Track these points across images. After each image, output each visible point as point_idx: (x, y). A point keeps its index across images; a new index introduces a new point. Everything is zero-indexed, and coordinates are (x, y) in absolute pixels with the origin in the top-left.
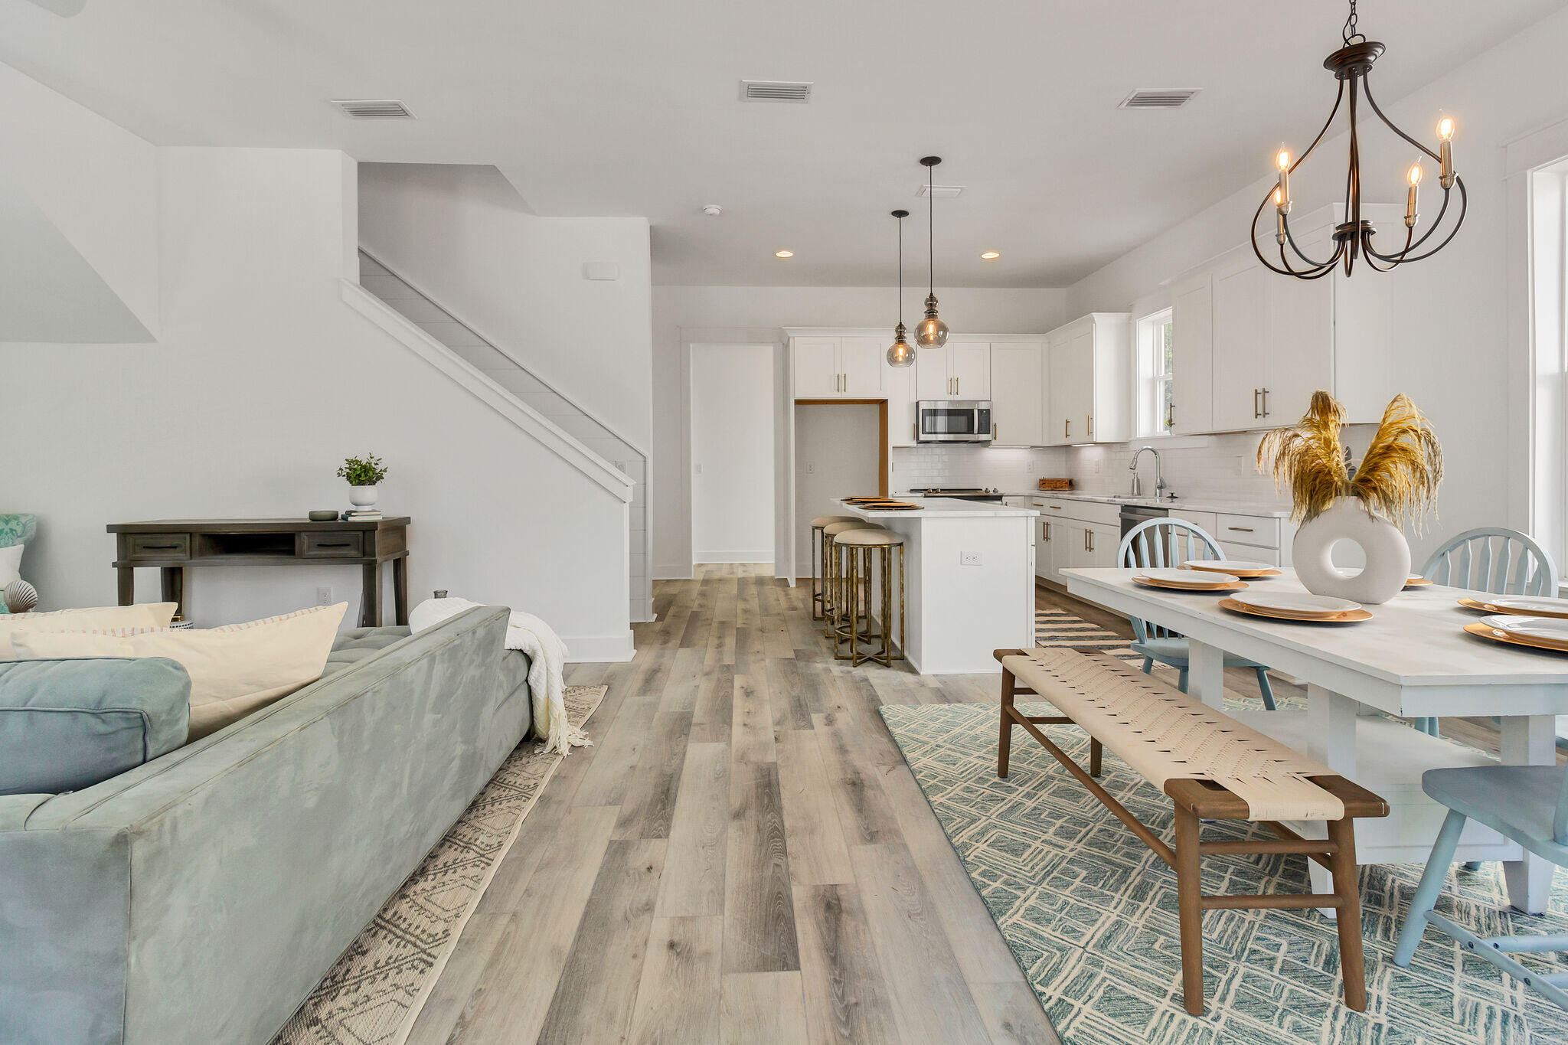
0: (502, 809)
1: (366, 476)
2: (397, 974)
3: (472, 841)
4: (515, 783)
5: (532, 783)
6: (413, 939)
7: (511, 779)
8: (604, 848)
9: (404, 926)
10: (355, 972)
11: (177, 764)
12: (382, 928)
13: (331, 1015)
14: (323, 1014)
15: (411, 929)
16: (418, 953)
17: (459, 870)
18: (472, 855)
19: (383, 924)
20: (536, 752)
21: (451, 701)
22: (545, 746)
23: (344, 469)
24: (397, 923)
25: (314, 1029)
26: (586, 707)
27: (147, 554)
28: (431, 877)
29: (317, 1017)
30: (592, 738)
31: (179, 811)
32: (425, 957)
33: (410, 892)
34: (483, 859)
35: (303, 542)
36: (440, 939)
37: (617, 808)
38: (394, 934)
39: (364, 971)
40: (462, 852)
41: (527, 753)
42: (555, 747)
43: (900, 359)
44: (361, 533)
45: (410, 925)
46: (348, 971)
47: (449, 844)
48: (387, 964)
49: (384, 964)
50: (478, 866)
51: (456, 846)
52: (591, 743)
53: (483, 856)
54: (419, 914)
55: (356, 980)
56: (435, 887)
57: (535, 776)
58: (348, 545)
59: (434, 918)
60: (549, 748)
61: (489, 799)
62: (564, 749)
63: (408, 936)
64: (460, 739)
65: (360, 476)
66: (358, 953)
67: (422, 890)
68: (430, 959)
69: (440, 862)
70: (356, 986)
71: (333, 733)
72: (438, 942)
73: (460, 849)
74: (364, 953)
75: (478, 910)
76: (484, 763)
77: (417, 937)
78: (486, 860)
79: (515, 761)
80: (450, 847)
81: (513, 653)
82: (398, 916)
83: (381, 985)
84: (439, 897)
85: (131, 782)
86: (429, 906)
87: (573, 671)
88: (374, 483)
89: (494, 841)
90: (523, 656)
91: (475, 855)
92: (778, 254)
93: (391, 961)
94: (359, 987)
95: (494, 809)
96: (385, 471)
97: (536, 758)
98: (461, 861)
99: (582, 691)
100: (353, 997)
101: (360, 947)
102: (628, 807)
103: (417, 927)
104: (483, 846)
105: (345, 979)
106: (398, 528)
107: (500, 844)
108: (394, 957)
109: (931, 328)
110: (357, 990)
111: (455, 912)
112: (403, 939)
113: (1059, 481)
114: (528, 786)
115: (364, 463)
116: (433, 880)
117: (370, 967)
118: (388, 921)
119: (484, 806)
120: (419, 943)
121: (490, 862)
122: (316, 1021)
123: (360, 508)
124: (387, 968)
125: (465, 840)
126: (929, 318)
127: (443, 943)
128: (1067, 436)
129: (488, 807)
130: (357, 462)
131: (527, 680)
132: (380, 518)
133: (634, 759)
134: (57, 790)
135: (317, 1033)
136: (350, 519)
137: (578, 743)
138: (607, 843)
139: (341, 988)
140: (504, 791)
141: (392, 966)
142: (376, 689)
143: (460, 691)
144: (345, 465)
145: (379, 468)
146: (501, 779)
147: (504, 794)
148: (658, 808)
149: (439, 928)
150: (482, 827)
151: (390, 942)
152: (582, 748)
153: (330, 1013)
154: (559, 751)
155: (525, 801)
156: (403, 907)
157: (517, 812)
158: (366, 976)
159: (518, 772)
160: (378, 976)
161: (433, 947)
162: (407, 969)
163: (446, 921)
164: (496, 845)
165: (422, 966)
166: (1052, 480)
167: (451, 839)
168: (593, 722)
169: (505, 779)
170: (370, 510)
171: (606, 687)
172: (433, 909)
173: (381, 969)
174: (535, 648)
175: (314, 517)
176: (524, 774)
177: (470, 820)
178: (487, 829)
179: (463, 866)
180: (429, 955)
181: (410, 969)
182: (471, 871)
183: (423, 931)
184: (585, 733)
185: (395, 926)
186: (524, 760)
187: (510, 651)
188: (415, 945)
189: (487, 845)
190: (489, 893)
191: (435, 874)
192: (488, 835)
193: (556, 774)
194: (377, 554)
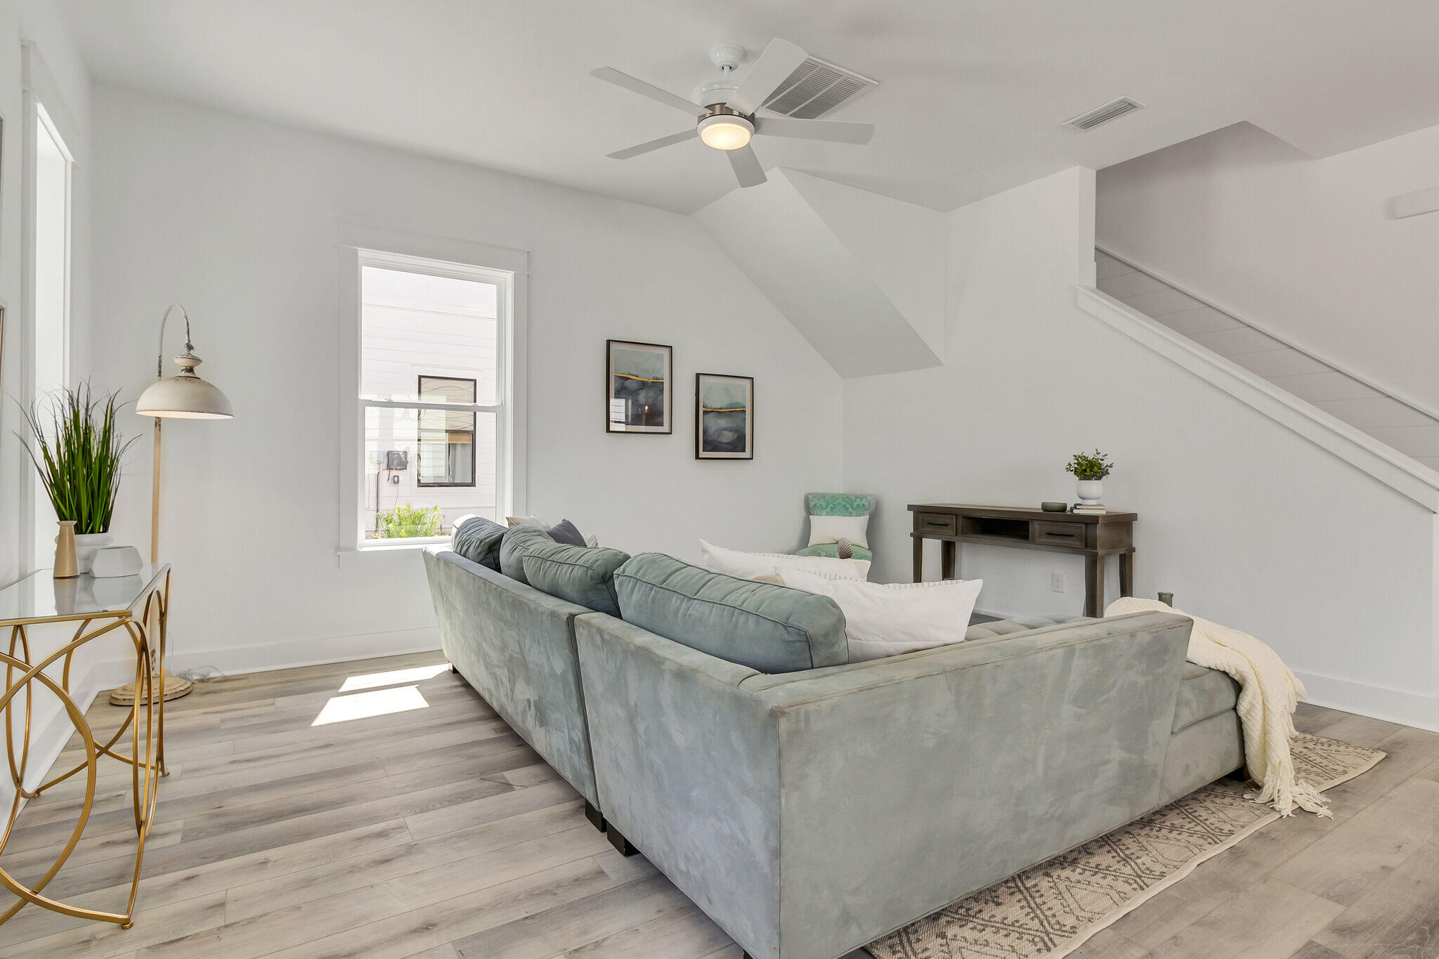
0: (1179, 840)
1: (1091, 471)
2: (1018, 938)
3: (1133, 857)
4: (1206, 820)
5: (1227, 828)
6: (1042, 917)
7: (1204, 814)
8: (1298, 944)
9: (1039, 901)
10: (985, 915)
11: (827, 676)
12: (1020, 891)
13: (955, 938)
14: (950, 932)
15: (1044, 907)
16: (1041, 932)
17: (1109, 878)
18: (1127, 870)
19: (1022, 888)
20: (1245, 796)
21: (1100, 700)
22: (1259, 794)
23: (1073, 465)
24: (1034, 894)
25: (940, 941)
26: (1340, 769)
27: (931, 528)
28: (1079, 870)
29: (945, 932)
30: (1335, 809)
31: (811, 707)
32: (1046, 939)
33: (1055, 874)
34: (1139, 881)
35: (1035, 528)
36: (1066, 931)
37: (1340, 908)
38: (1028, 903)
39: (992, 919)
40: (1118, 862)
41: (1234, 794)
42: (1273, 800)
44: (1084, 526)
45: (1044, 903)
46: (980, 911)
47: (1109, 848)
48: (1013, 925)
49: (1010, 923)
50: (1130, 884)
51: (1115, 854)
52: (1329, 813)
53: (1140, 877)
54: (1056, 898)
55: (984, 923)
56: (1079, 882)
57: (1233, 823)
58: (1072, 536)
59: (1067, 909)
60: (1263, 797)
61: (1168, 824)
62: (1286, 807)
63: (1038, 912)
64: (1117, 743)
65: (1085, 471)
66: (993, 902)
67: (1067, 878)
68: (1049, 944)
69: (1094, 861)
70: (982, 927)
71: (950, 690)
72: (1063, 934)
73: (1118, 858)
74: (998, 904)
75: (1114, 926)
76: (1159, 782)
77: (1046, 917)
78: (1141, 883)
79: (1216, 797)
80: (1109, 852)
81: (1213, 673)
82: (1037, 889)
83: (1000, 938)
84: (1080, 893)
85: (794, 679)
86: (1067, 895)
87: (1340, 720)
88: (1099, 478)
89: (1158, 869)
90: (1228, 680)
91: (1131, 872)
93: (1017, 924)
94: (984, 930)
95: (1170, 836)
96: (1111, 466)
97: (1242, 803)
98: (1115, 871)
99: (1342, 748)
100: (976, 934)
101: (996, 897)
102: (1357, 914)
103: (1050, 909)
104: (1143, 868)
105: (976, 916)
106: (1123, 524)
107: (1163, 875)
108: (1021, 922)
110: (981, 931)
111: (1089, 915)
112: (1034, 911)
114: (1221, 830)
115: (1090, 458)
116: (1080, 874)
117: (998, 919)
118: (1026, 888)
119: (1160, 829)
120: (1045, 923)
121: (1145, 887)
122: (943, 936)
123: (1086, 502)
124: (1011, 928)
125: (1128, 852)
127: (1067, 937)
129: (1164, 832)
130: (1085, 458)
131: (1235, 709)
132: (1103, 512)
133: (1394, 860)
134: (765, 670)
135: (942, 945)
136: (1075, 511)
137: (1309, 807)
138: (1305, 942)
139: (971, 921)
140: (1189, 823)
141: (1016, 929)
142: (998, 664)
143: (1113, 693)
144: (1073, 461)
145: (1105, 463)
146: (1190, 808)
147: (1188, 826)
148: (1410, 938)
149: (1069, 921)
150: (1150, 848)
151: (1022, 908)
152: (1313, 816)
153: (955, 936)
154: (1277, 807)
155: (1210, 843)
156: (1044, 883)
157: (1196, 850)
158: (992, 924)
159: (1214, 809)
160: (1001, 930)
161: (1057, 935)
162: (1027, 940)
163: (1077, 918)
164: (1158, 873)
165: (1040, 945)
167: (1112, 844)
168: (1345, 791)
169: (1195, 811)
170: (1096, 504)
171: (1383, 755)
172: (1071, 901)
173: (1007, 927)
174: (1245, 674)
175: (1046, 508)
176: (1221, 815)
177: (1139, 835)
178: (1154, 853)
179: (1115, 876)
180: (1051, 940)
181: (1030, 941)
182: (1120, 885)
183: (1054, 916)
184: (1324, 800)
185: (1031, 896)
186: (1227, 800)
187: (1208, 670)
188: (1042, 923)
189: (1148, 869)
190: (1133, 916)
191: (1084, 870)
192: (1153, 859)
193: (1264, 831)
194: (1098, 548)
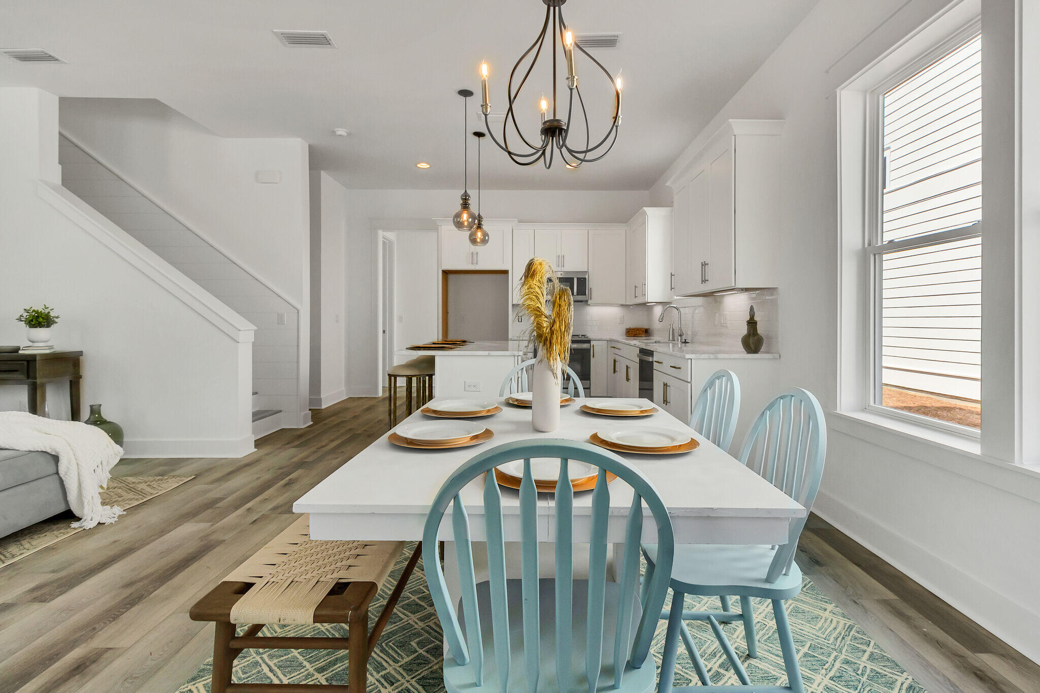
1: (40, 321)
23: (24, 316)
43: (478, 240)
44: (25, 363)
58: (17, 371)
65: (34, 321)
88: (48, 326)
90: (49, 456)
92: (418, 165)
96: (57, 317)
106: (67, 359)
109: (465, 216)
113: (638, 329)
115: (40, 311)
123: (36, 344)
126: (464, 208)
128: (635, 297)
130: (34, 311)
131: (57, 473)
136: (22, 352)
144: (24, 313)
145: (52, 314)
166: (634, 329)
170: (45, 345)
171: (193, 477)
174: (58, 450)
194: (38, 378)
